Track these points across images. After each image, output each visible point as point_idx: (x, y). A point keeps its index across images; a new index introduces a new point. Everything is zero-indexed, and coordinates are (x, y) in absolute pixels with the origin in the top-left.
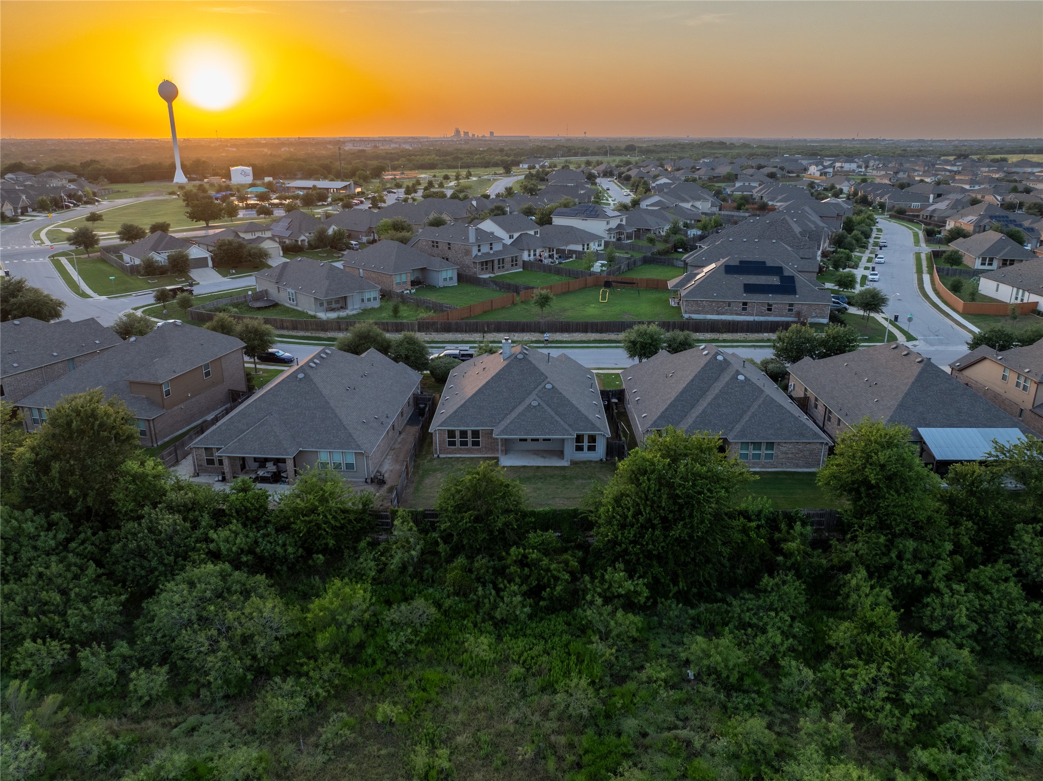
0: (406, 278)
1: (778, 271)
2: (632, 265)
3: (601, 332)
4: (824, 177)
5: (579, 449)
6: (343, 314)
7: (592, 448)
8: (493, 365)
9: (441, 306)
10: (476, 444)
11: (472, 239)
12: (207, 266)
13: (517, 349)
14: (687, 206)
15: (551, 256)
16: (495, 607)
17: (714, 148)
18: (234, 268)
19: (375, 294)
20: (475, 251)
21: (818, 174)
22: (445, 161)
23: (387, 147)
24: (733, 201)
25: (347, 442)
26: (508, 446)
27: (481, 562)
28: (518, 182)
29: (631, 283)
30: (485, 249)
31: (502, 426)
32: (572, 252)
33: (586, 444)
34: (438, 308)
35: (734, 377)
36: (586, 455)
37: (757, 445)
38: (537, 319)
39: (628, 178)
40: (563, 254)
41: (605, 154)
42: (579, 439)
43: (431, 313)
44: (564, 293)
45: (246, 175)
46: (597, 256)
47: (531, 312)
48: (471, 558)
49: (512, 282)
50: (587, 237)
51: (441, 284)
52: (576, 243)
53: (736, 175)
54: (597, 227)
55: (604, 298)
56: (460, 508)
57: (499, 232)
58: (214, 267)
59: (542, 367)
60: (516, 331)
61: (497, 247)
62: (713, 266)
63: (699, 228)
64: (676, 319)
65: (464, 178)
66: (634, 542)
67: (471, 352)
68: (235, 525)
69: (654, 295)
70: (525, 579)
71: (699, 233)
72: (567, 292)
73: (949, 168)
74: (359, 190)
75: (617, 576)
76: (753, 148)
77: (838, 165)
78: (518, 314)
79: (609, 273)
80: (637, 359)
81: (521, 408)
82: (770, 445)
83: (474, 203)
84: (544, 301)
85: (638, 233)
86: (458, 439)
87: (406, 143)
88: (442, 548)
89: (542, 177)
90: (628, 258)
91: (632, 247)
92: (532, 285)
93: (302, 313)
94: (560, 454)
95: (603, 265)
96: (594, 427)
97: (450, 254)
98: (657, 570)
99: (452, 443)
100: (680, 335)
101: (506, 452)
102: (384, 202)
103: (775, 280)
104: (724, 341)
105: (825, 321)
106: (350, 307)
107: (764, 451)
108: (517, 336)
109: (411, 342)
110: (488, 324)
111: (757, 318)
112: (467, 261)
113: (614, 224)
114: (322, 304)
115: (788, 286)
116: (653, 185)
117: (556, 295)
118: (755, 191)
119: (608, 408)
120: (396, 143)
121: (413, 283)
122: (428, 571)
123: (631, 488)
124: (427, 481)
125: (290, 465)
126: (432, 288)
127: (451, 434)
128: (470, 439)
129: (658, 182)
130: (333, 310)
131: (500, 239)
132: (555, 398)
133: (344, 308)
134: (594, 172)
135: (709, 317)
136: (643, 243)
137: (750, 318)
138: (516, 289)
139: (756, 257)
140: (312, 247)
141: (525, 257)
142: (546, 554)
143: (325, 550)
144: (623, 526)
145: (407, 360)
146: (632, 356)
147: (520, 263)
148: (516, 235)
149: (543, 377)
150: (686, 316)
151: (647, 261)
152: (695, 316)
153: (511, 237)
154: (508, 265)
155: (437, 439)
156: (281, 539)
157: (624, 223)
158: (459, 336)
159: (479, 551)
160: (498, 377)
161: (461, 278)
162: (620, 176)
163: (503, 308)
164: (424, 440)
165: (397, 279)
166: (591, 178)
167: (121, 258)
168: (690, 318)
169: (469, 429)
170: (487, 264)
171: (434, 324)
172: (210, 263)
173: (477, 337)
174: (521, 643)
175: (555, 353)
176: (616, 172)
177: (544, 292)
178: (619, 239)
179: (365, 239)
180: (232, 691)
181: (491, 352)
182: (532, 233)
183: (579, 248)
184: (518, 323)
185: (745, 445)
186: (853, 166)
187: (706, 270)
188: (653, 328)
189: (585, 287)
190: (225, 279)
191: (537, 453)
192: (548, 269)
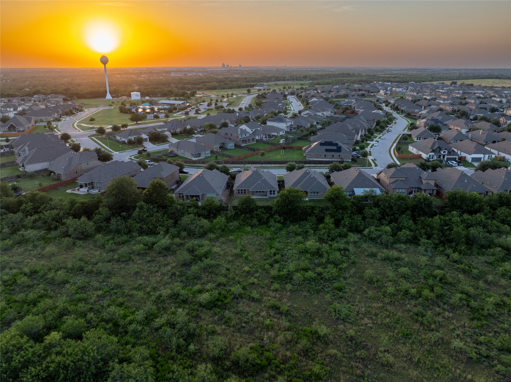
0: (218, 146)
1: (336, 145)
2: (293, 141)
3: (280, 164)
4: (385, 95)
5: (271, 194)
6: (200, 158)
7: (274, 194)
8: (248, 173)
9: (230, 156)
10: (245, 193)
11: (239, 133)
12: (147, 141)
13: (255, 169)
14: (320, 114)
15: (266, 137)
16: (251, 223)
17: (344, 77)
18: (156, 141)
19: (209, 152)
20: (240, 137)
21: (384, 94)
22: (220, 85)
23: (191, 75)
24: (342, 109)
25: (214, 192)
26: (253, 193)
27: (248, 215)
28: (253, 98)
29: (291, 148)
30: (243, 136)
31: (252, 188)
32: (273, 136)
33: (272, 193)
34: (229, 156)
35: (310, 176)
36: (272, 195)
37: (314, 193)
38: (261, 160)
39: (301, 97)
40: (270, 136)
41: (293, 80)
42: (271, 191)
43: (228, 158)
44: (270, 151)
45: (138, 96)
46: (282, 137)
47: (258, 158)
48: (245, 215)
49: (253, 147)
50: (278, 130)
51: (229, 148)
52: (275, 132)
53: (348, 95)
54: (283, 126)
55: (282, 153)
56: (243, 204)
57: (248, 130)
58: (149, 141)
59: (262, 174)
60: (254, 164)
61: (248, 135)
62: (317, 143)
63: (321, 125)
64: (304, 160)
65: (230, 97)
66: (281, 210)
67: (241, 170)
68: (193, 208)
69: (299, 152)
70: (257, 218)
71: (321, 127)
72: (271, 151)
73: (441, 91)
74: (188, 104)
75: (276, 216)
76: (363, 76)
77: (394, 89)
78: (255, 158)
79: (285, 144)
80: (289, 172)
81: (256, 184)
82: (317, 193)
83: (237, 114)
84: (263, 154)
85: (298, 127)
86: (240, 192)
87: (199, 72)
88: (239, 213)
89: (263, 96)
90: (292, 138)
91: (295, 133)
92: (259, 148)
93: (186, 158)
94: (266, 195)
95: (283, 141)
96: (274, 188)
97: (232, 138)
98: (285, 216)
99: (239, 193)
100: (301, 165)
101: (253, 195)
102: (200, 111)
103: (335, 148)
104: (318, 167)
105: (350, 160)
106: (202, 156)
107: (316, 194)
108: (255, 165)
109: (225, 167)
110: (246, 162)
111: (329, 160)
112: (238, 140)
113: (289, 124)
114: (193, 155)
115: (339, 149)
116: (310, 101)
117: (267, 152)
118: (352, 104)
119: (279, 185)
120: (195, 72)
121: (220, 148)
122: (236, 218)
123: (280, 199)
124: (233, 201)
125: (200, 197)
126: (226, 149)
127: (239, 190)
128: (243, 192)
129: (312, 100)
130: (196, 157)
131: (248, 132)
132: (265, 182)
133: (200, 156)
134: (286, 93)
135: (314, 159)
136: (299, 131)
137: (327, 160)
138: (254, 150)
139: (330, 140)
140: (181, 133)
141: (257, 138)
142: (262, 213)
143: (213, 213)
144: (278, 207)
145: (224, 172)
146: (288, 171)
147: (255, 140)
148: (254, 130)
149: (262, 176)
150: (307, 159)
151: (299, 139)
152: (310, 159)
153: (252, 131)
154: (251, 141)
155: (235, 192)
156: (203, 211)
157: (293, 124)
158: (237, 165)
159: (247, 213)
160: (250, 176)
161: (236, 146)
162: (297, 95)
163: (250, 156)
164: (232, 192)
165: (215, 147)
166: (285, 96)
167: (115, 137)
168: (308, 160)
169: (243, 189)
170: (244, 141)
171: (229, 162)
172: (148, 140)
173: (242, 165)
174: (257, 229)
175: (265, 170)
176: (296, 93)
177: (263, 152)
178: (291, 130)
179: (199, 130)
180: (200, 235)
181: (248, 170)
182: (259, 129)
183: (276, 134)
184: (255, 161)
185: (311, 192)
186: (401, 89)
187: (314, 144)
188: (294, 163)
189: (277, 149)
190: (155, 146)
191: (260, 195)
192: (265, 142)
